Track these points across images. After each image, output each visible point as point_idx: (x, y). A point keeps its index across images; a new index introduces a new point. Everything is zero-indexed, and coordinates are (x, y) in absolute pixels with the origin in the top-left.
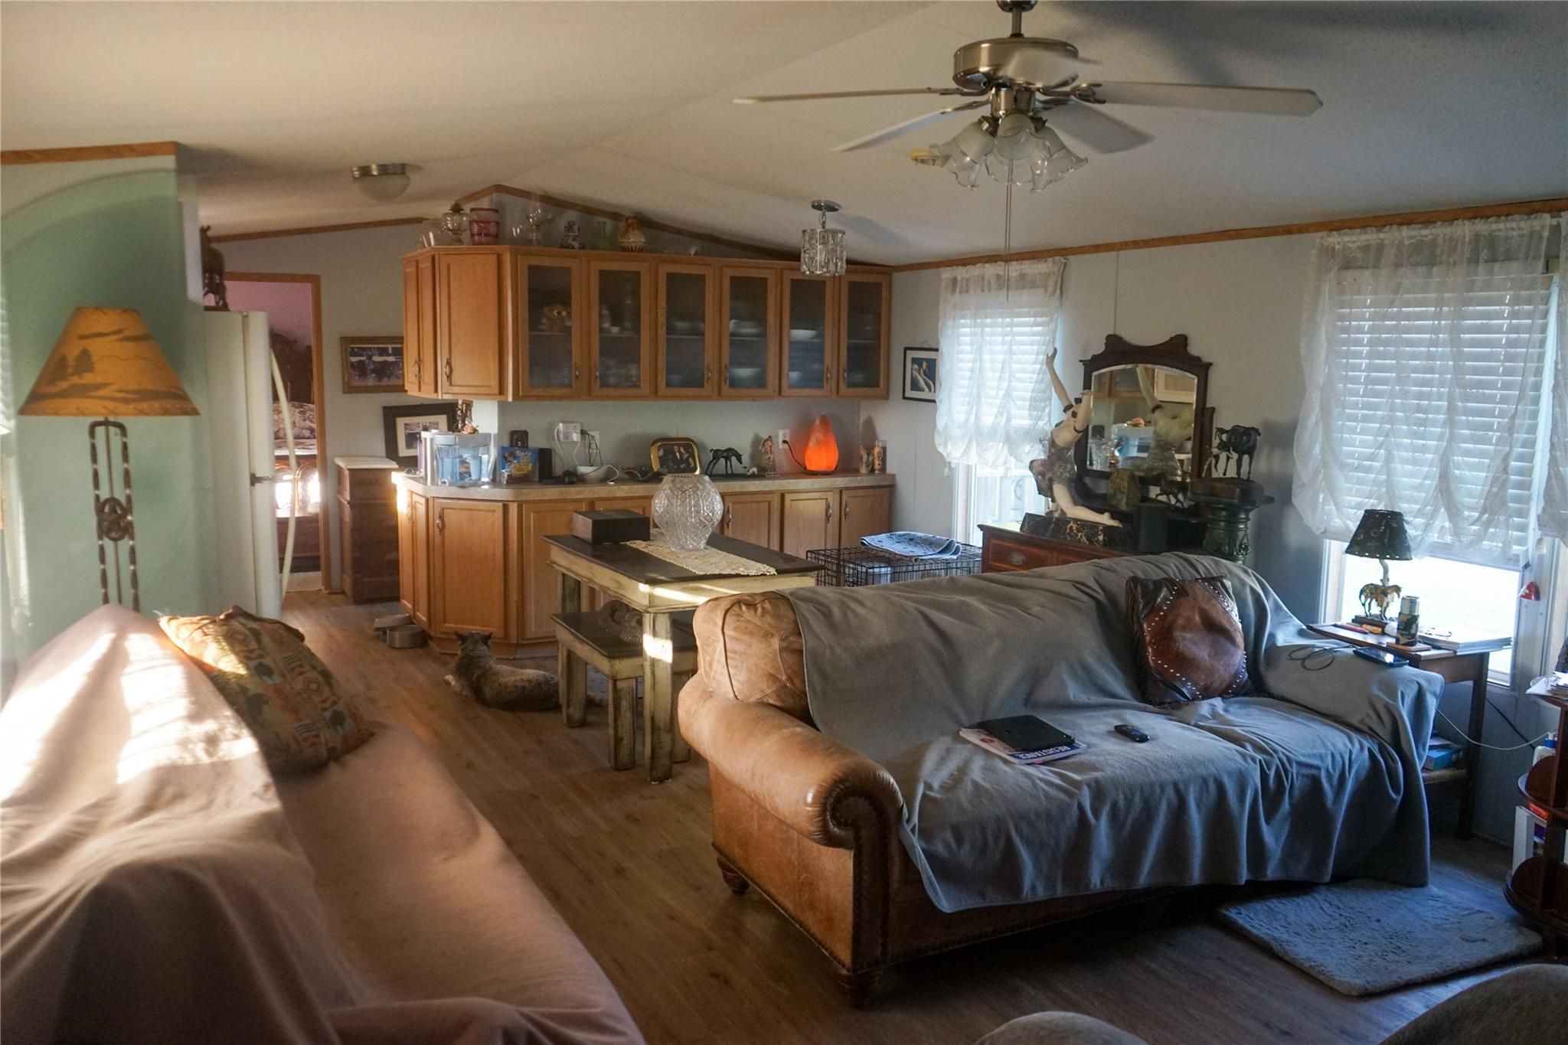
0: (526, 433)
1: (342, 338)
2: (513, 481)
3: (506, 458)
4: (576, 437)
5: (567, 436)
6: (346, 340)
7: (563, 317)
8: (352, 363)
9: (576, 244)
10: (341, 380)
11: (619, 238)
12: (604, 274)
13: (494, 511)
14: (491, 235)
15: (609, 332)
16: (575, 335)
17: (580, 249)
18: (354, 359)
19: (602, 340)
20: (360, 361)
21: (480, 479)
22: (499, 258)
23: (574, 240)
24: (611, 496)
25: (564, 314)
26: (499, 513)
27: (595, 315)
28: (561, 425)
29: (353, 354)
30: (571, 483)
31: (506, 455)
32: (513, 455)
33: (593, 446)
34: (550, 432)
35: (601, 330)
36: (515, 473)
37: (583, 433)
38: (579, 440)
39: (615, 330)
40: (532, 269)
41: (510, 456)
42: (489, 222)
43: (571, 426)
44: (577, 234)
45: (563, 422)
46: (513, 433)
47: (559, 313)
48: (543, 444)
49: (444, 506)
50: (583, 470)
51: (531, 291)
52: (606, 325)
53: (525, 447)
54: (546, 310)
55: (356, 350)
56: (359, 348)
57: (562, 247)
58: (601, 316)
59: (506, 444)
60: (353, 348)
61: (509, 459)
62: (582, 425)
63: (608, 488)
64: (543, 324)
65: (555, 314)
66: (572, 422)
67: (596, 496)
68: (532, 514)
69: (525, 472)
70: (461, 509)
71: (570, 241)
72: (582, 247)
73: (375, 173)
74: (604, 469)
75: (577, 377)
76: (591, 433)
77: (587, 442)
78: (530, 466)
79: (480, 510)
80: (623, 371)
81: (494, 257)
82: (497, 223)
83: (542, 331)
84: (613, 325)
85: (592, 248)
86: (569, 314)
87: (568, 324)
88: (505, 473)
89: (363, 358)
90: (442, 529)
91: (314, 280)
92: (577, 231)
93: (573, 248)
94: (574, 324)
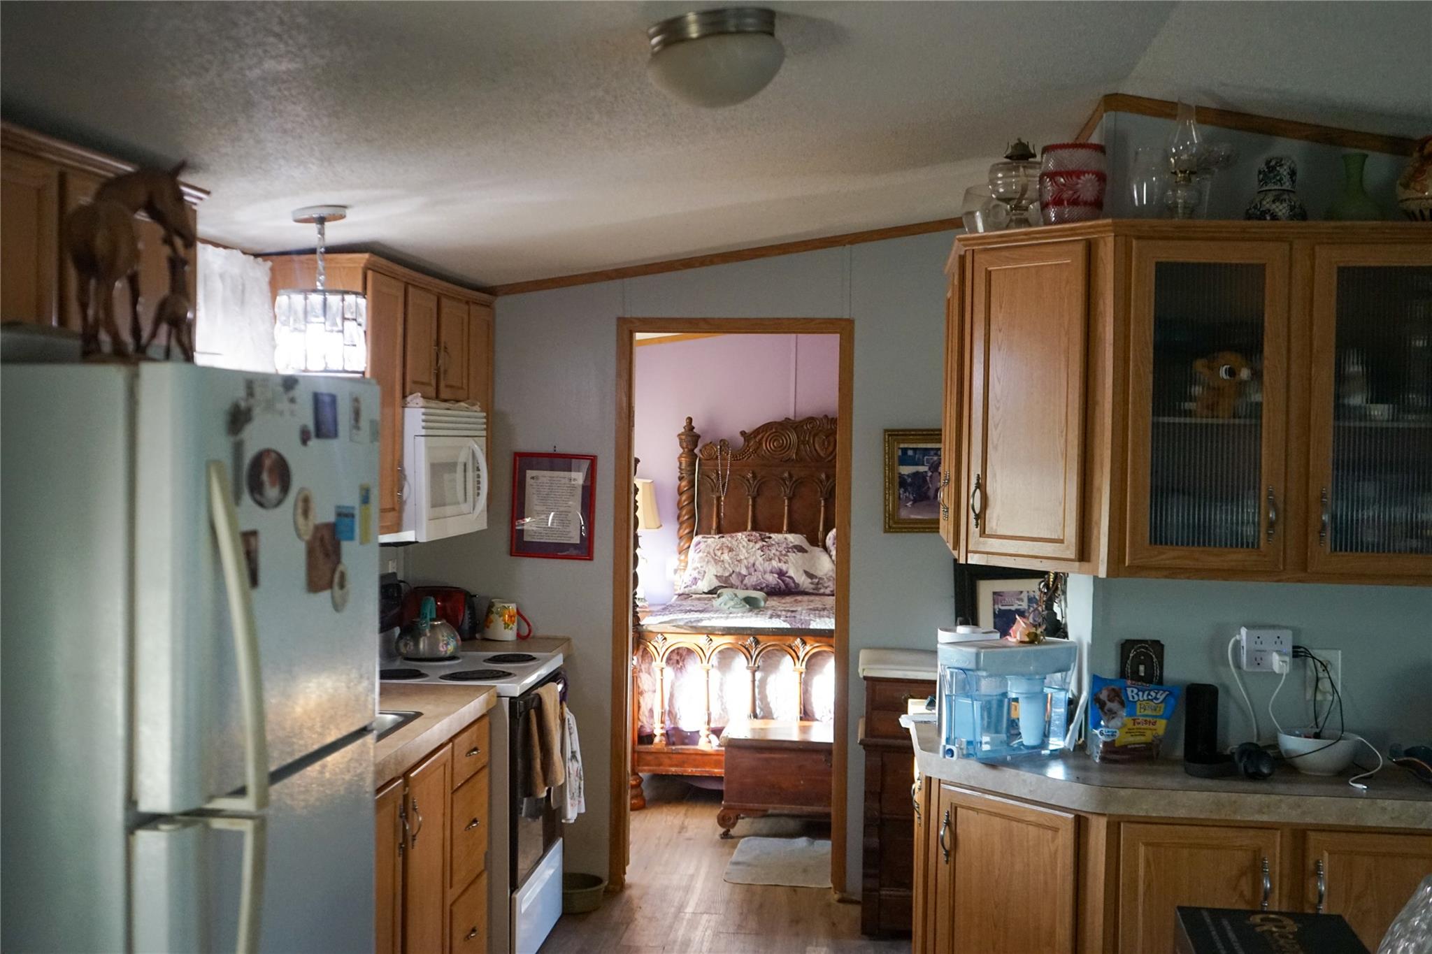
0: (1158, 646)
1: (886, 431)
2: (1116, 755)
3: (1102, 705)
4: (1278, 663)
5: (1258, 659)
6: (893, 435)
7: (1243, 383)
8: (901, 476)
9: (1281, 209)
10: (881, 508)
11: (1399, 189)
12: (1349, 278)
13: (1056, 830)
14: (1086, 203)
15: (1365, 416)
16: (1272, 424)
17: (1292, 218)
18: (906, 470)
19: (1340, 434)
20: (916, 474)
21: (1043, 744)
22: (1090, 250)
23: (1277, 199)
24: (1352, 822)
25: (1245, 374)
26: (1066, 837)
27: (1325, 376)
28: (1244, 631)
29: (904, 460)
30: (1256, 777)
31: (1104, 695)
32: (1117, 695)
33: (1325, 685)
34: (1216, 644)
35: (1341, 410)
36: (1122, 738)
37: (1299, 653)
38: (1286, 670)
39: (1380, 412)
40: (1165, 272)
41: (1111, 700)
42: (1078, 173)
43: (1268, 636)
44: (1287, 185)
45: (1247, 627)
46: (1127, 646)
47: (1232, 372)
48: (1197, 672)
49: (955, 801)
50: (1293, 743)
51: (1161, 324)
52: (1357, 400)
53: (1154, 679)
54: (1200, 365)
55: (910, 453)
56: (915, 450)
57: (1249, 217)
58: (1341, 378)
59: (1110, 669)
60: (905, 450)
61: (1109, 705)
62: (1296, 632)
63: (1344, 802)
64: (1191, 399)
65: (1223, 373)
66: (1273, 627)
67: (1309, 820)
68: (1142, 849)
69: (1148, 737)
70: (990, 813)
71: (1267, 204)
72: (1300, 214)
73: (694, 31)
74: (1342, 749)
75: (1271, 525)
76: (1321, 654)
77: (1310, 673)
78: (1161, 725)
79: (1029, 823)
80: (1400, 513)
81: (1080, 249)
82: (1101, 177)
83: (1188, 413)
84: (1377, 399)
85: (1329, 216)
86: (1257, 375)
87: (1257, 398)
88: (1100, 736)
89: (922, 469)
90: (951, 854)
91: (843, 328)
92: (1286, 179)
93: (1274, 217)
94: (1268, 397)
